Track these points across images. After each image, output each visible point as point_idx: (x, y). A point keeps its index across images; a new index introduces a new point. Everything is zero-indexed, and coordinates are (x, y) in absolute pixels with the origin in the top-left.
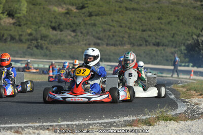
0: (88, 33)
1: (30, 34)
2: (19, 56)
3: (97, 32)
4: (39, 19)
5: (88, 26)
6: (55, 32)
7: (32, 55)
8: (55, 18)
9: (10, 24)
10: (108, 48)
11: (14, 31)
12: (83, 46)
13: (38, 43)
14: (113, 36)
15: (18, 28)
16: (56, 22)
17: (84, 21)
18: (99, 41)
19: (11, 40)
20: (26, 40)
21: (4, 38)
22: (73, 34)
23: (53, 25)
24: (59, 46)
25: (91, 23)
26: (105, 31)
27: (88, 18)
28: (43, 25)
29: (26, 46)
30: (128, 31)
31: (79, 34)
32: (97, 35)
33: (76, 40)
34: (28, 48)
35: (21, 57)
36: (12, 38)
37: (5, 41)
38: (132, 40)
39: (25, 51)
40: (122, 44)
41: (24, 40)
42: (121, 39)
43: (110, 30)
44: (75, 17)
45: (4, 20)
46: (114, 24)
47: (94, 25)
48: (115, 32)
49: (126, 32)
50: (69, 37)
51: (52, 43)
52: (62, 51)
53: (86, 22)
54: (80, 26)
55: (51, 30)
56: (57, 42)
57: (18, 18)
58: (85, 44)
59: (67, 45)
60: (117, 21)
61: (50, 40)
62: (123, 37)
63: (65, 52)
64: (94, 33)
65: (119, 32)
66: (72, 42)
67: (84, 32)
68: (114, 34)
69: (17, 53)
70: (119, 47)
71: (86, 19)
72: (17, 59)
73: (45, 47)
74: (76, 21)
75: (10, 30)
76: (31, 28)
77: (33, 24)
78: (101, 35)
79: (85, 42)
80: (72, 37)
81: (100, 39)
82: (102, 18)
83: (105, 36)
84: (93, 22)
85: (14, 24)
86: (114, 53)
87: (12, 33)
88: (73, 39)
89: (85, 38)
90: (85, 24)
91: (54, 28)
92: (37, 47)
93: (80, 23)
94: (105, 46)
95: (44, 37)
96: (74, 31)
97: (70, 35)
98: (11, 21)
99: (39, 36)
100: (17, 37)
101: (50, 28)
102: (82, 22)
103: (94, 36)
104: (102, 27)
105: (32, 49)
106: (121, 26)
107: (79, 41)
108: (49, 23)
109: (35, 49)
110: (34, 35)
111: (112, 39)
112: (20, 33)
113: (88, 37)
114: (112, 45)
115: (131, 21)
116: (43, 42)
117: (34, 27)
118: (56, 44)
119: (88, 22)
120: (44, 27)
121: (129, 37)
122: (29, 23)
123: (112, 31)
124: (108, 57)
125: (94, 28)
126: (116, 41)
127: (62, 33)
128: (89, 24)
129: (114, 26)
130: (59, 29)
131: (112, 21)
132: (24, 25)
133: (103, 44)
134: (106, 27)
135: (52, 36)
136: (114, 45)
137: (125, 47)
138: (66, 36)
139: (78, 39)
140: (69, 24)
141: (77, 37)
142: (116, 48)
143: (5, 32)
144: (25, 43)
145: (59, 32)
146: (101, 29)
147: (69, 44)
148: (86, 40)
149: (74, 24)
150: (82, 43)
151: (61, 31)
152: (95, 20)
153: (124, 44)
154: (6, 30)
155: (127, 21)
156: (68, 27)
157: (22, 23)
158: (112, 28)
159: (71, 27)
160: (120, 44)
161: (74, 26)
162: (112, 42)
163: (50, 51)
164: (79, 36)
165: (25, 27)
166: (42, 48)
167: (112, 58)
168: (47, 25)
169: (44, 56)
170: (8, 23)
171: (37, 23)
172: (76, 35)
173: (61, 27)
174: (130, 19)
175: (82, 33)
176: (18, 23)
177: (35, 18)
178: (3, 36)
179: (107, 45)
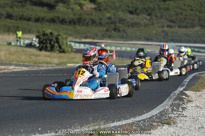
0: (162, 17)
1: (110, 18)
2: (99, 38)
3: (170, 16)
4: (117, 4)
5: (162, 11)
6: (132, 16)
7: (110, 37)
8: (132, 3)
9: (92, 9)
10: (180, 29)
11: (95, 15)
12: (157, 28)
13: (115, 26)
14: (185, 19)
15: (99, 12)
16: (133, 7)
17: (158, 5)
18: (172, 24)
19: (92, 23)
20: (106, 23)
21: (86, 22)
22: (148, 18)
23: (130, 9)
24: (136, 29)
25: (165, 8)
26: (177, 14)
27: (162, 3)
28: (120, 9)
29: (105, 29)
30: (198, 14)
31: (154, 17)
32: (171, 18)
33: (151, 23)
34: (107, 31)
35: (100, 39)
36: (93, 22)
37: (87, 24)
38: (202, 23)
39: (104, 33)
40: (193, 26)
41: (104, 24)
42: (192, 22)
43: (181, 14)
44: (150, 2)
45: (87, 5)
46: (186, 8)
47: (168, 9)
48: (186, 15)
49: (196, 15)
50: (145, 20)
51: (129, 26)
52: (138, 33)
53: (160, 6)
54: (155, 10)
55: (128, 14)
56: (134, 25)
57: (100, 3)
58: (159, 27)
59: (143, 28)
60: (188, 6)
61: (127, 23)
62: (193, 20)
63: (140, 34)
64: (168, 17)
65: (191, 15)
66: (147, 25)
67: (159, 15)
68: (186, 17)
69: (97, 36)
70: (190, 29)
71: (160, 4)
72: (95, 41)
73: (121, 29)
74: (151, 5)
75: (92, 15)
76: (110, 13)
77: (112, 9)
78: (174, 18)
79: (159, 25)
80: (147, 20)
81: (172, 22)
82: (175, 3)
83: (177, 19)
84: (166, 6)
85: (95, 9)
86: (185, 35)
87: (93, 17)
88: (148, 22)
89: (159, 21)
90: (160, 8)
91: (131, 13)
92: (115, 30)
93: (155, 7)
94: (177, 28)
95: (122, 21)
96: (149, 15)
97: (146, 19)
98: (93, 6)
99: (117, 20)
100: (98, 21)
101: (127, 12)
102: (156, 6)
103: (167, 19)
104: (175, 11)
105: (110, 32)
106: (192, 10)
107: (153, 24)
108: (127, 8)
109: (113, 32)
110: (113, 19)
111: (183, 22)
112: (101, 17)
113: (162, 20)
114: (183, 27)
115: (202, 5)
116: (121, 25)
117: (112, 11)
118: (133, 27)
119: (162, 6)
120: (123, 11)
121: (199, 19)
122: (109, 8)
123: (184, 14)
124: (179, 38)
125: (167, 12)
126: (188, 23)
127: (139, 16)
128: (163, 9)
129: (186, 10)
130: (136, 13)
131: (184, 5)
132: (104, 10)
133: (175, 26)
134: (179, 11)
135: (129, 20)
136: (186, 27)
137: (196, 29)
138: (142, 20)
139: (152, 22)
140: (145, 9)
141: (152, 20)
142: (187, 30)
143: (87, 16)
144: (105, 26)
145: (136, 16)
146: (174, 13)
147: (145, 27)
148: (160, 23)
149: (149, 8)
150: (156, 25)
151: (138, 15)
152: (168, 5)
153: (195, 26)
154: (88, 15)
155: (198, 5)
156: (144, 11)
157: (102, 9)
158: (184, 12)
159: (147, 11)
160: (190, 27)
161: (149, 10)
162: (184, 24)
163: (126, 33)
164: (153, 19)
165: (105, 12)
166: (119, 31)
167: (183, 39)
168: (125, 10)
169: (121, 38)
170: (90, 8)
171: (116, 8)
172: (151, 19)
173: (138, 11)
174: (201, 3)
175: (156, 16)
176: (99, 8)
177: (114, 3)
178: (85, 20)
179: (179, 27)
